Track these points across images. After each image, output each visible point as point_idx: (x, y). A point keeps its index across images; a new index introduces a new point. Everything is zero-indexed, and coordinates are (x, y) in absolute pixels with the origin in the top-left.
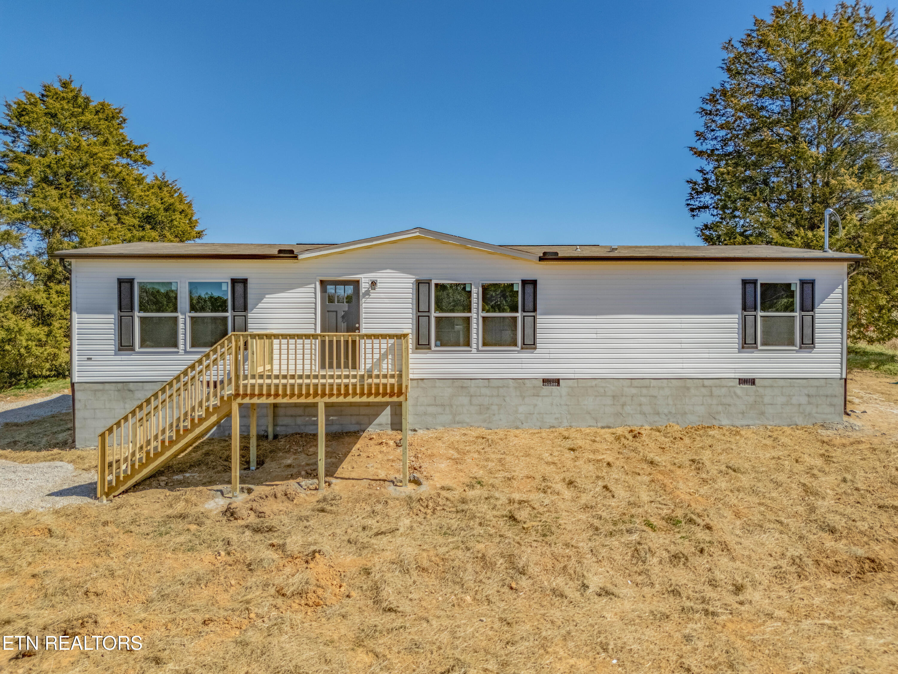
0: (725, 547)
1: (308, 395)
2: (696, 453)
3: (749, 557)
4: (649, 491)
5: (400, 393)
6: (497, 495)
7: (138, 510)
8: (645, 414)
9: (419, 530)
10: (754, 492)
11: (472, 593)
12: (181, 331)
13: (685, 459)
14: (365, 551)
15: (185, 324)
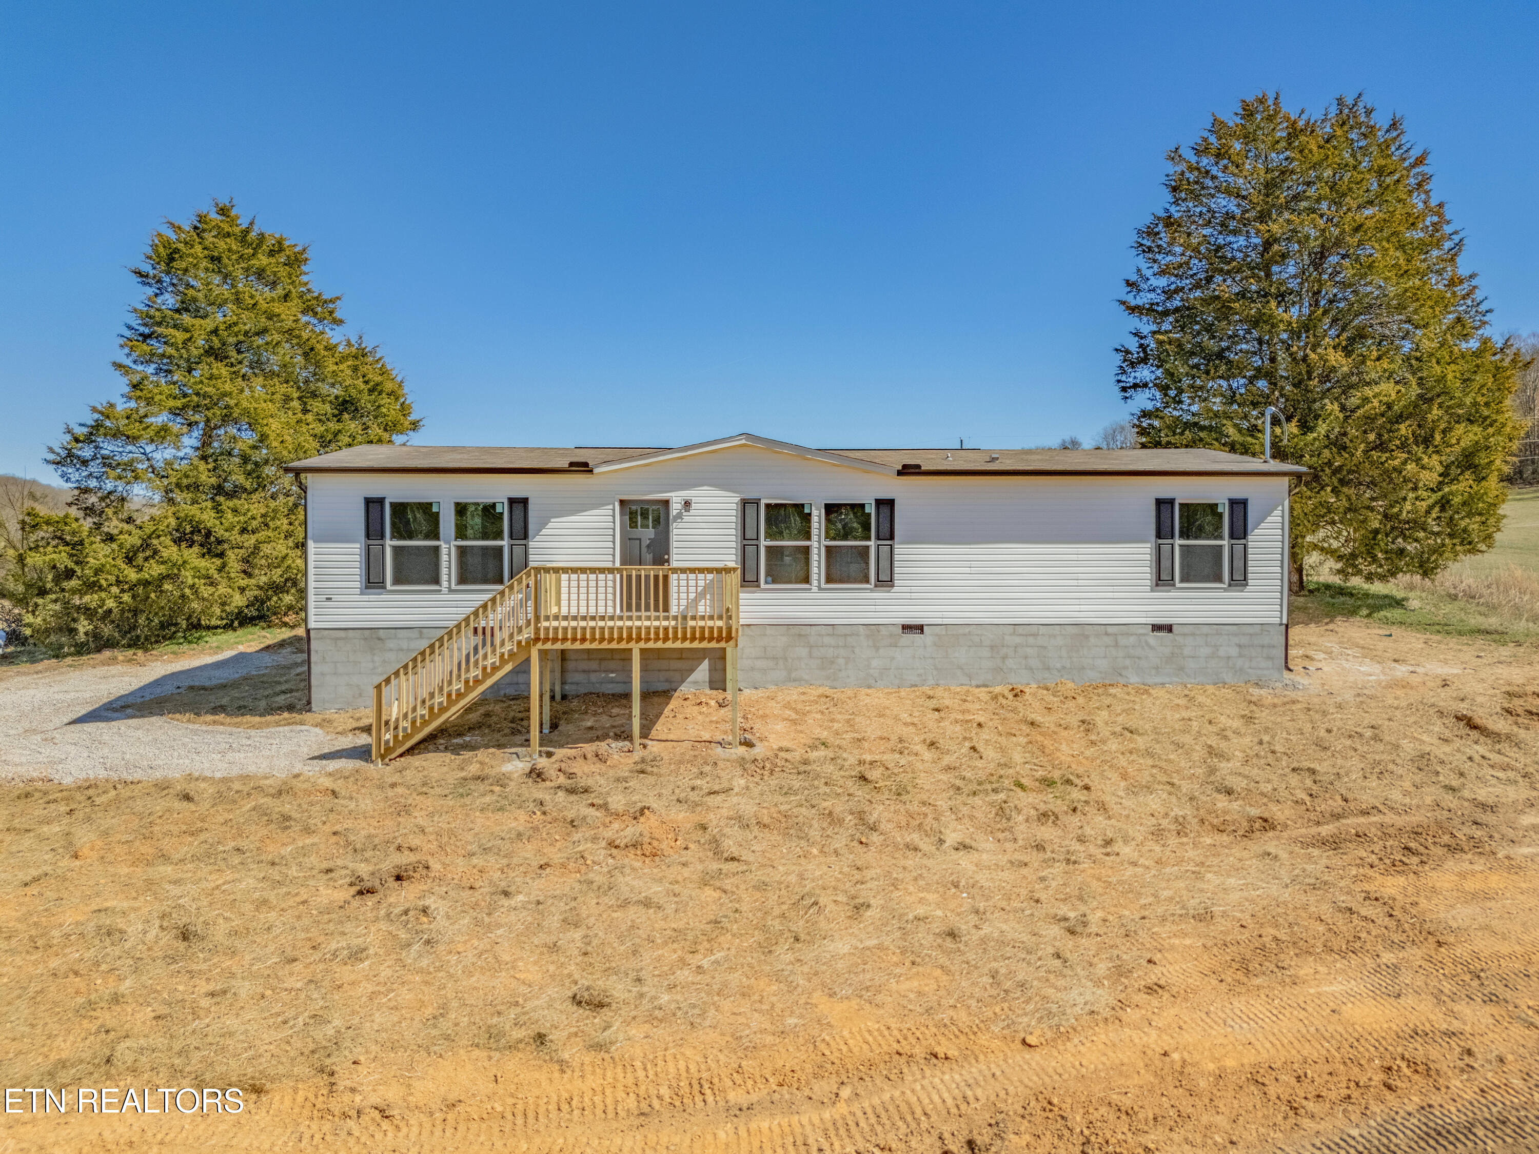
0: (1102, 807)
1: (620, 639)
2: (1089, 714)
3: (1128, 816)
4: (1024, 752)
5: (729, 638)
6: (845, 755)
7: (426, 773)
8: (1031, 669)
9: (756, 791)
10: (1149, 753)
11: (819, 847)
12: (444, 564)
13: (1074, 721)
14: (700, 808)
15: (449, 555)
